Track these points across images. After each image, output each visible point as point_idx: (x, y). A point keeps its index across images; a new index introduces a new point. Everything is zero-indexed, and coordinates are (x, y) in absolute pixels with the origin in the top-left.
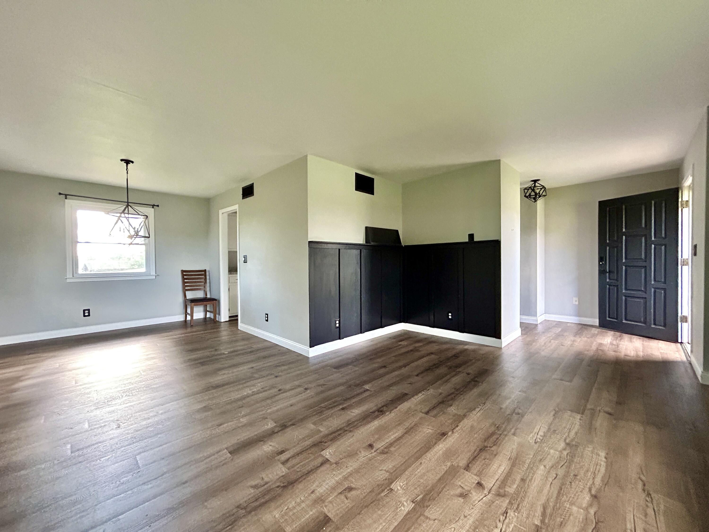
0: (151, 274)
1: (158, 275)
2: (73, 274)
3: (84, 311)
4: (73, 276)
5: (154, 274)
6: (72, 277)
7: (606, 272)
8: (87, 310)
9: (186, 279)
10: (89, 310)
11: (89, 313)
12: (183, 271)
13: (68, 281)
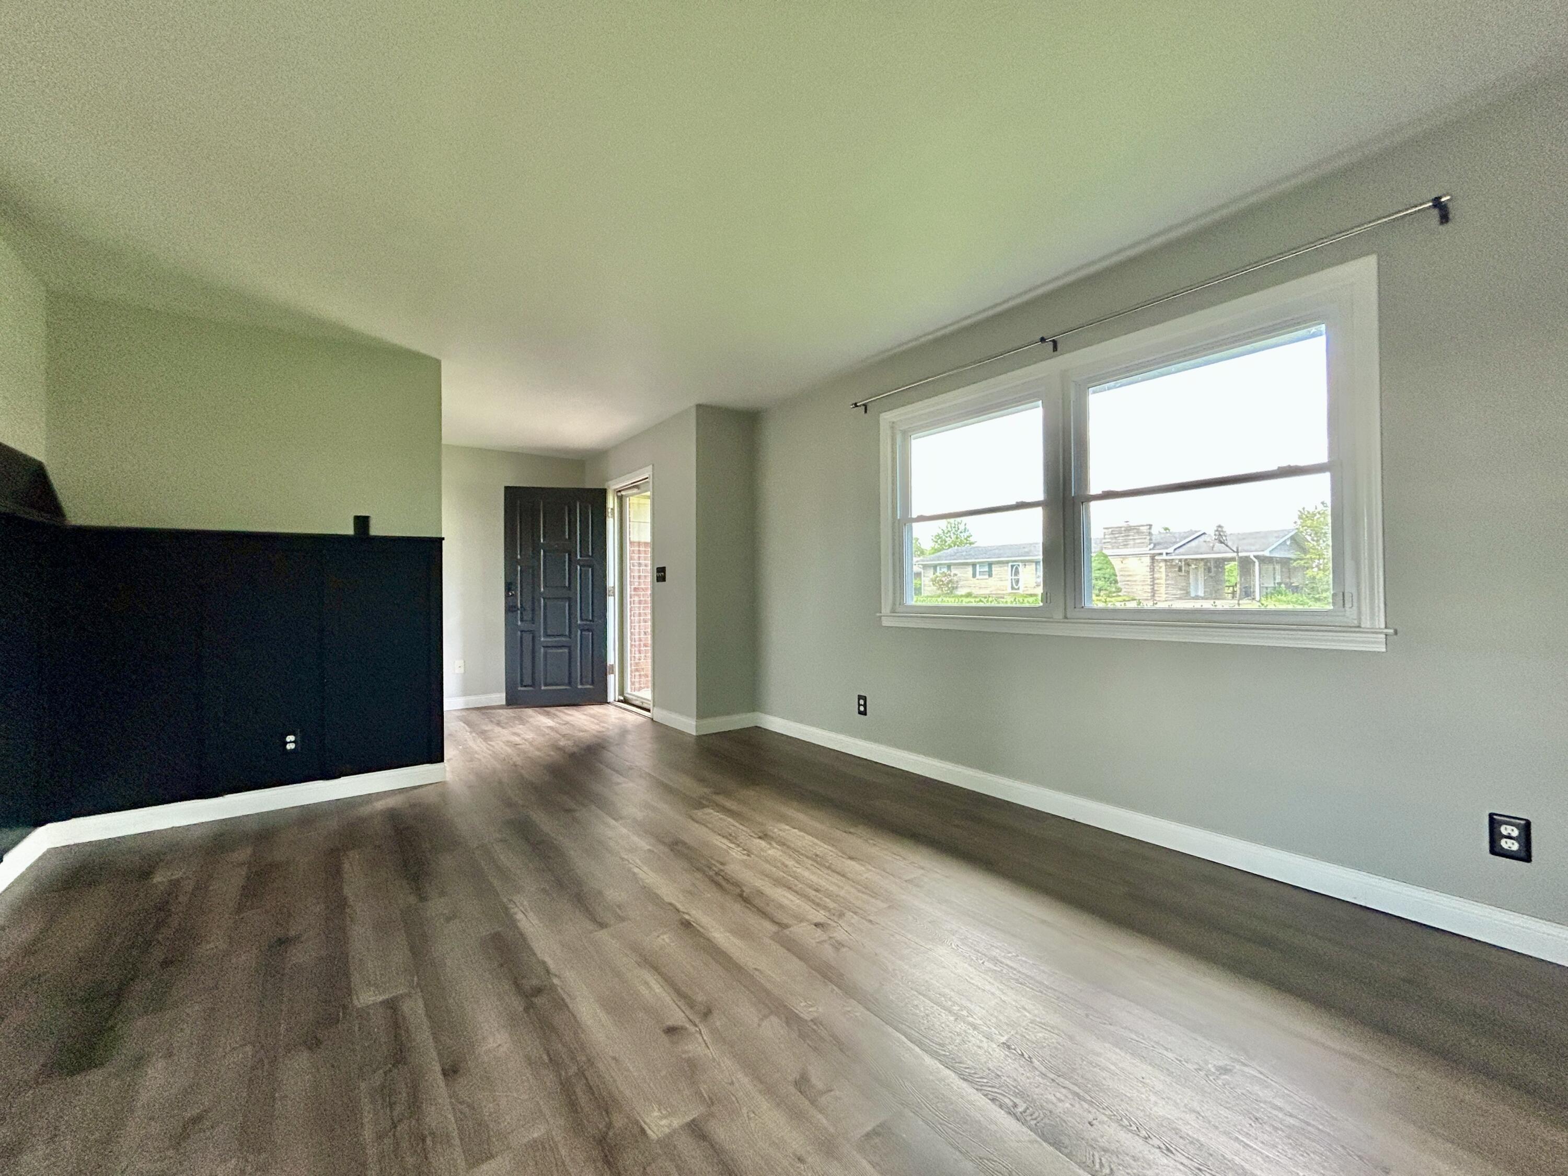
7: (518, 609)
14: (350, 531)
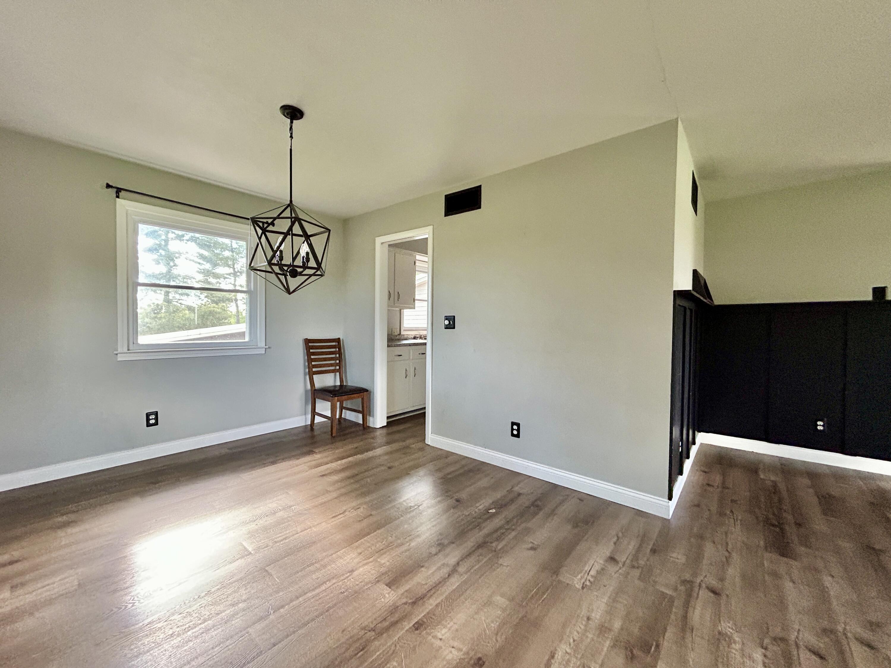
0: (259, 345)
1: (269, 348)
2: (128, 346)
3: (148, 415)
4: (128, 350)
5: (263, 344)
6: (125, 350)
8: (151, 413)
9: (314, 354)
10: (156, 414)
11: (156, 419)
12: (307, 341)
13: (120, 358)
14: (870, 298)
